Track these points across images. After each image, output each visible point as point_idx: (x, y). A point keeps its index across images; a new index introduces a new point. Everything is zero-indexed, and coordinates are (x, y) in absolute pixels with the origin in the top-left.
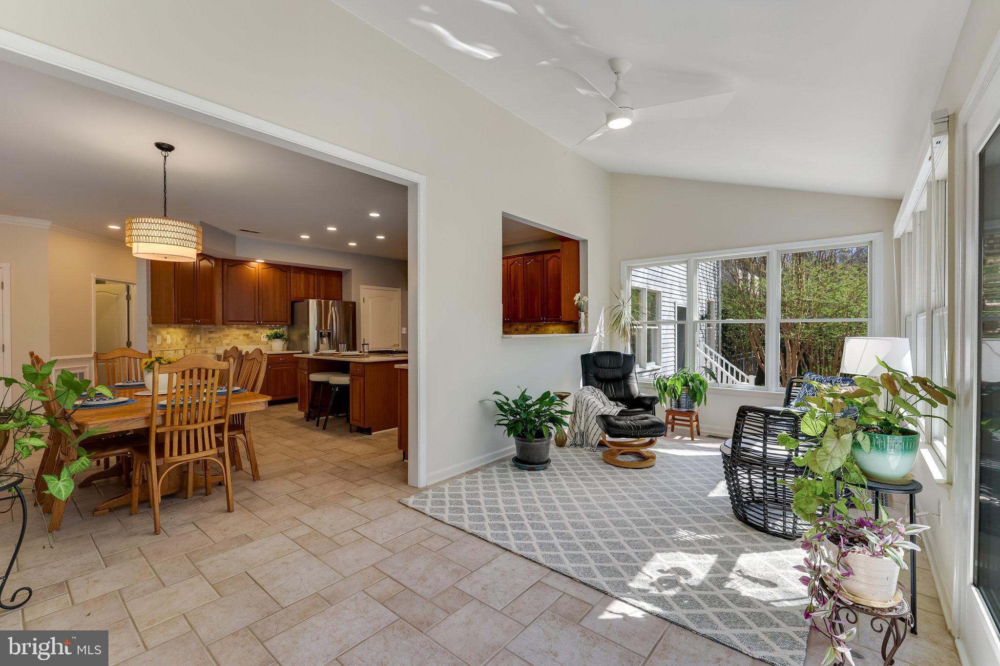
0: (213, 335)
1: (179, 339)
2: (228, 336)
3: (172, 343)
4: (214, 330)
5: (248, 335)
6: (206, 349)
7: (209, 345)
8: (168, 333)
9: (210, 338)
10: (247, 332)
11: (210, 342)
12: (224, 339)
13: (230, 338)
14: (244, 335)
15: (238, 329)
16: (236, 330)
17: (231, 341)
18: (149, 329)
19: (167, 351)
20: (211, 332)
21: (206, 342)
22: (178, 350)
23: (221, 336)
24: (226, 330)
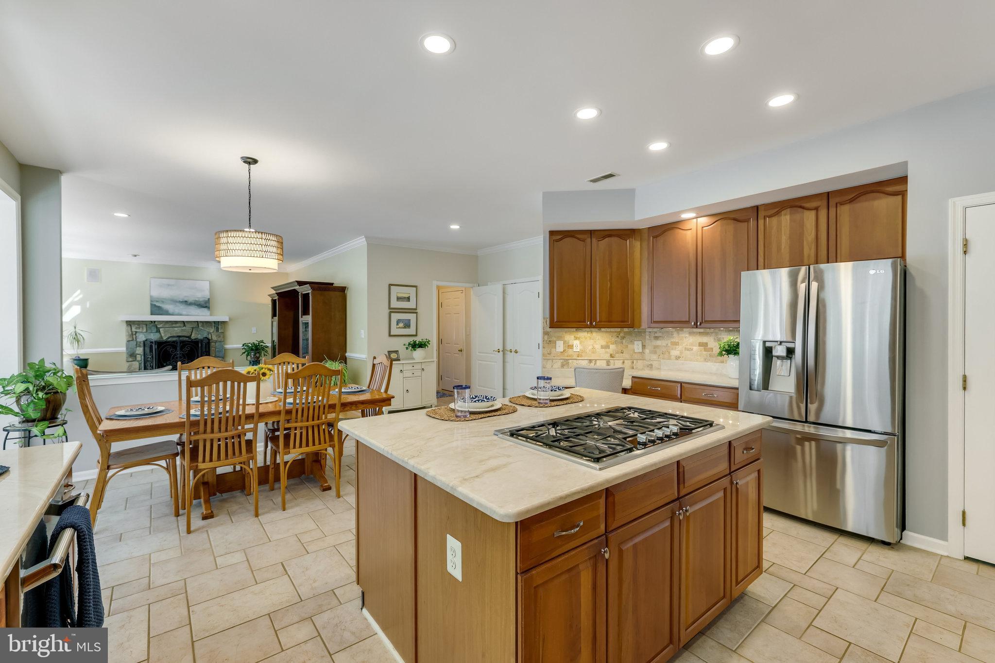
0: (659, 343)
1: (598, 347)
2: (677, 344)
3: (583, 351)
4: (660, 334)
5: (706, 344)
6: (652, 362)
7: (655, 357)
8: (576, 338)
9: (656, 347)
10: (705, 339)
11: (655, 353)
12: (672, 349)
13: (680, 347)
14: (701, 344)
15: (690, 333)
16: (687, 335)
17: (681, 353)
18: (545, 333)
19: (575, 361)
20: (656, 338)
21: (651, 352)
22: (596, 360)
23: (669, 345)
24: (675, 334)
